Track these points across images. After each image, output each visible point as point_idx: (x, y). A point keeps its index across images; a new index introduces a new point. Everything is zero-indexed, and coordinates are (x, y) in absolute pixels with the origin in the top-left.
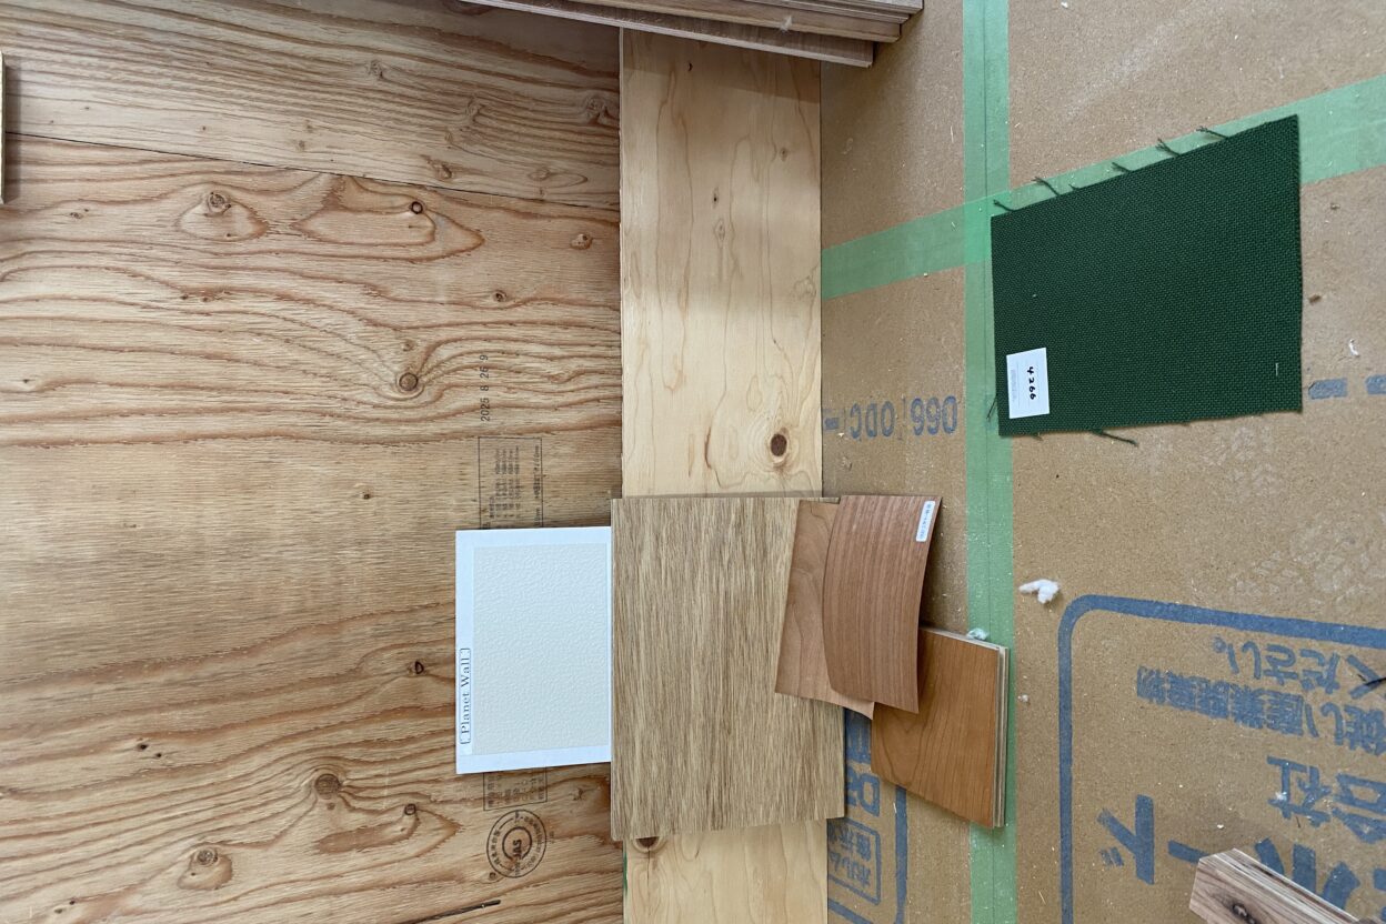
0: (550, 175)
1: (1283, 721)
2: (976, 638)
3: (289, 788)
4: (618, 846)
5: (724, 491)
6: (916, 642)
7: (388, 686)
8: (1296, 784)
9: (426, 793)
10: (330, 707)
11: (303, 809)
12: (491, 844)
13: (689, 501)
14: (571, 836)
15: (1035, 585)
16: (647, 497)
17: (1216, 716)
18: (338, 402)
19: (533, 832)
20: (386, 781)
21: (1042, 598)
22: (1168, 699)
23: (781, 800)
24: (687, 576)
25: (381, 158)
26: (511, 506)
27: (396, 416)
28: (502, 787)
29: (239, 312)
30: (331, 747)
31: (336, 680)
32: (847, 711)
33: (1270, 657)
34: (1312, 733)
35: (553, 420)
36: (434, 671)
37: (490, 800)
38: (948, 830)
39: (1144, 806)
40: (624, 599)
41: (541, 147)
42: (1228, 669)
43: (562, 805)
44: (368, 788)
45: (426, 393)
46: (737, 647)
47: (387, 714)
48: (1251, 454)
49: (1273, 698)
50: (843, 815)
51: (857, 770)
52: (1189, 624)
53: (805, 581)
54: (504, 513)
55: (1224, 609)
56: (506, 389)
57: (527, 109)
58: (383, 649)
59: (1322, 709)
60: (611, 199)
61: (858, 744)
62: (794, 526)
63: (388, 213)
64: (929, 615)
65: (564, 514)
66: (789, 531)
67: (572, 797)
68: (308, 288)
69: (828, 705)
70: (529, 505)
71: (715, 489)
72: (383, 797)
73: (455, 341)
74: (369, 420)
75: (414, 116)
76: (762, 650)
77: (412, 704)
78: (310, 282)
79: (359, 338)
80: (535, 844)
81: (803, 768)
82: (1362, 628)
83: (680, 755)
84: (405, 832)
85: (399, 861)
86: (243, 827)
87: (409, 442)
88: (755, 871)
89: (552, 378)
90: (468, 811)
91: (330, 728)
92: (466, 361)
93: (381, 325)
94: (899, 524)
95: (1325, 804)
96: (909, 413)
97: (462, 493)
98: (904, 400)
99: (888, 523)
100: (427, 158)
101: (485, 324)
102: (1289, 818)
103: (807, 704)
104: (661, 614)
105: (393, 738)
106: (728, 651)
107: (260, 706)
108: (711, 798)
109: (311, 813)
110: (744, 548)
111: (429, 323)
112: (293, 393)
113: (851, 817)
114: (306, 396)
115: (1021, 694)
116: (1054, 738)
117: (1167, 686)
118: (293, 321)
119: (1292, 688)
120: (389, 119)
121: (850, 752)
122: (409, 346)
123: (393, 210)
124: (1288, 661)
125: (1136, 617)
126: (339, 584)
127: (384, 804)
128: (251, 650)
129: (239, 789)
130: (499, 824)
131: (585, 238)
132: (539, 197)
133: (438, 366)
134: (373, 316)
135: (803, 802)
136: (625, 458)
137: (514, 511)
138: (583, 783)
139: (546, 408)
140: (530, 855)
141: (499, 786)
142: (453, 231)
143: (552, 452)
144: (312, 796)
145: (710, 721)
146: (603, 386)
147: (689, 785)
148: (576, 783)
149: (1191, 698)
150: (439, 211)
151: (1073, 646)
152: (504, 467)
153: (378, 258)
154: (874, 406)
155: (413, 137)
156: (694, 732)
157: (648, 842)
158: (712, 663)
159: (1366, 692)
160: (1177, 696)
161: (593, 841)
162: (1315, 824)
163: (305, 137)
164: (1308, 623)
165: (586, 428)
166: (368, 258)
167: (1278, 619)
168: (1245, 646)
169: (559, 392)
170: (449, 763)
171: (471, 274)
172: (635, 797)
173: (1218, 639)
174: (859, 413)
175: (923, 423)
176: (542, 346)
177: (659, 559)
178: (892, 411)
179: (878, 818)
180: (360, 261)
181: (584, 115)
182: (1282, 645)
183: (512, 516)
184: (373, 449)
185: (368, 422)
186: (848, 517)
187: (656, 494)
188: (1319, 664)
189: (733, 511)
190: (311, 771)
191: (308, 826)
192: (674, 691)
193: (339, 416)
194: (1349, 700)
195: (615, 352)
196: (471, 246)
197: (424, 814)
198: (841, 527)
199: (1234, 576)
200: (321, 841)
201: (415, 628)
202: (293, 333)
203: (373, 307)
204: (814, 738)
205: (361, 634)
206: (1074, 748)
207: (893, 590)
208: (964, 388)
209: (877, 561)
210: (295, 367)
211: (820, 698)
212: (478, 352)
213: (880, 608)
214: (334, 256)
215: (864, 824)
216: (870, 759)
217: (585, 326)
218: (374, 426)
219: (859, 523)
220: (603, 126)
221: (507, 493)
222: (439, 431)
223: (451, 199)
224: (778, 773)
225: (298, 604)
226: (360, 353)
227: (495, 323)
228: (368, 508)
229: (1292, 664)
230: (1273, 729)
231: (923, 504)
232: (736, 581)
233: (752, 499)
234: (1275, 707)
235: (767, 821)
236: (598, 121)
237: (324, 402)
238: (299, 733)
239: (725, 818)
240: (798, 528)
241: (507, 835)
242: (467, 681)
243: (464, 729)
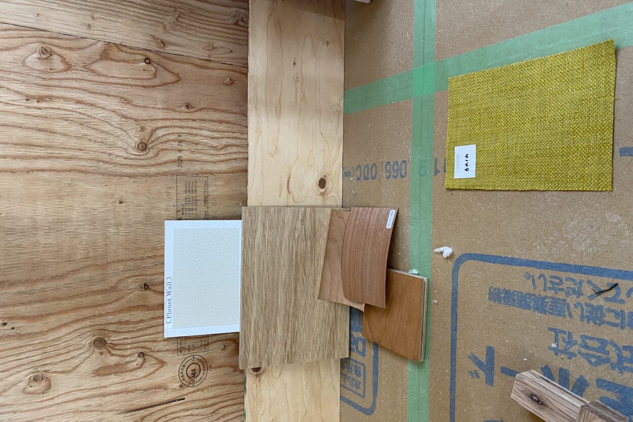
0: (214, 48)
1: (556, 311)
2: (413, 274)
3: (80, 344)
4: (242, 372)
5: (296, 205)
6: (385, 275)
7: (131, 295)
8: (561, 340)
9: (149, 347)
10: (101, 305)
11: (87, 355)
12: (181, 371)
13: (280, 209)
14: (220, 367)
15: (441, 249)
16: (259, 206)
17: (525, 309)
18: (107, 155)
19: (201, 365)
20: (129, 341)
21: (445, 255)
22: (503, 301)
23: (320, 350)
24: (278, 245)
25: (130, 35)
26: (193, 209)
27: (136, 163)
28: (186, 344)
29: (56, 109)
30: (101, 325)
31: (104, 292)
32: (351, 308)
33: (551, 281)
34: (570, 316)
35: (214, 168)
37: (180, 350)
38: (398, 363)
39: (490, 351)
40: (247, 255)
41: (210, 34)
42: (531, 287)
43: (215, 353)
44: (120, 344)
45: (151, 152)
46: (301, 278)
47: (130, 309)
50: (348, 357)
51: (355, 335)
52: (514, 266)
53: (334, 247)
54: (189, 212)
55: (530, 259)
56: (190, 152)
57: (203, 15)
58: (128, 277)
59: (575, 305)
60: (244, 62)
61: (356, 323)
62: (329, 222)
63: (133, 63)
64: (391, 263)
65: (218, 213)
66: (326, 224)
67: (221, 349)
68: (92, 98)
69: (343, 305)
70: (201, 209)
71: (292, 203)
72: (127, 349)
73: (165, 127)
74: (122, 165)
75: (147, 15)
76: (312, 280)
77: (143, 304)
78: (93, 95)
79: (118, 124)
80: (202, 371)
81: (330, 334)
82: (595, 267)
83: (273, 329)
84: (138, 366)
85: (135, 380)
86: (56, 363)
87: (142, 176)
88: (307, 383)
89: (213, 147)
90: (169, 355)
91: (101, 315)
92: (171, 137)
93: (129, 118)
94: (378, 220)
95: (575, 349)
96: (384, 168)
97: (168, 202)
98: (382, 162)
99: (373, 220)
100: (153, 37)
101: (180, 120)
102: (558, 356)
103: (333, 305)
104: (265, 262)
105: (132, 320)
106: (296, 280)
107: (65, 304)
108: (287, 349)
109: (91, 357)
110: (305, 231)
111: (153, 118)
112: (84, 150)
113: (352, 358)
114: (90, 152)
115: (434, 300)
116: (449, 320)
117: (503, 295)
118: (84, 114)
119: (561, 295)
120: (134, 16)
121: (352, 327)
122: (143, 129)
123: (135, 61)
124: (560, 283)
125: (489, 264)
126: (107, 245)
127: (128, 352)
128: (61, 277)
129: (55, 345)
130: (185, 362)
131: (231, 80)
132: (208, 58)
133: (157, 139)
134: (125, 113)
135: (330, 350)
136: (249, 187)
137: (194, 212)
138: (226, 342)
139: (211, 162)
140: (200, 376)
141: (185, 343)
142: (165, 73)
143: (214, 183)
144: (92, 348)
145: (287, 312)
146: (239, 152)
147: (276, 342)
148: (222, 342)
149: (514, 301)
150: (159, 63)
151: (459, 277)
152: (189, 190)
153: (128, 85)
154: (367, 165)
155: (146, 26)
156: (280, 318)
157: (257, 370)
158: (289, 285)
159: (596, 297)
160: (507, 300)
161: (231, 369)
162: (570, 358)
163: (91, 22)
164: (570, 265)
166: (123, 84)
167: (556, 264)
168: (540, 276)
169: (217, 155)
170: (161, 332)
171: (174, 95)
172: (251, 349)
173: (528, 273)
174: (361, 169)
175: (391, 173)
176: (209, 132)
177: (264, 236)
178: (376, 168)
179: (365, 358)
180: (118, 86)
181: (232, 20)
182: (557, 275)
183: (193, 214)
184: (124, 179)
185: (122, 166)
186: (354, 218)
187: (264, 205)
188: (574, 284)
189: (300, 213)
190: (91, 336)
191: (90, 362)
192: (271, 299)
193: (107, 162)
194: (587, 301)
195: (245, 136)
196: (174, 81)
197: (148, 357)
198: (351, 222)
199: (535, 244)
200: (97, 370)
201: (144, 267)
202: (84, 120)
203: (125, 109)
204: (336, 320)
205: (117, 270)
206: (458, 324)
207: (375, 251)
208: (411, 156)
209: (368, 238)
210: (85, 137)
211: (339, 302)
212: (177, 133)
213: (368, 259)
214: (105, 83)
215: (358, 361)
216: (362, 331)
217: (230, 123)
218: (125, 168)
219: (359, 220)
220: (241, 26)
221: (191, 203)
222: (157, 172)
223: (165, 57)
224: (319, 337)
225: (85, 254)
226: (118, 131)
227: (186, 119)
228: (121, 208)
229: (562, 285)
230: (552, 314)
231: (389, 212)
232: (301, 247)
233: (309, 208)
234: (553, 304)
235: (313, 359)
236: (238, 23)
237: (100, 155)
238: (85, 318)
239: (293, 358)
240: (331, 222)
241: (188, 367)
242: (170, 293)
243: (168, 316)
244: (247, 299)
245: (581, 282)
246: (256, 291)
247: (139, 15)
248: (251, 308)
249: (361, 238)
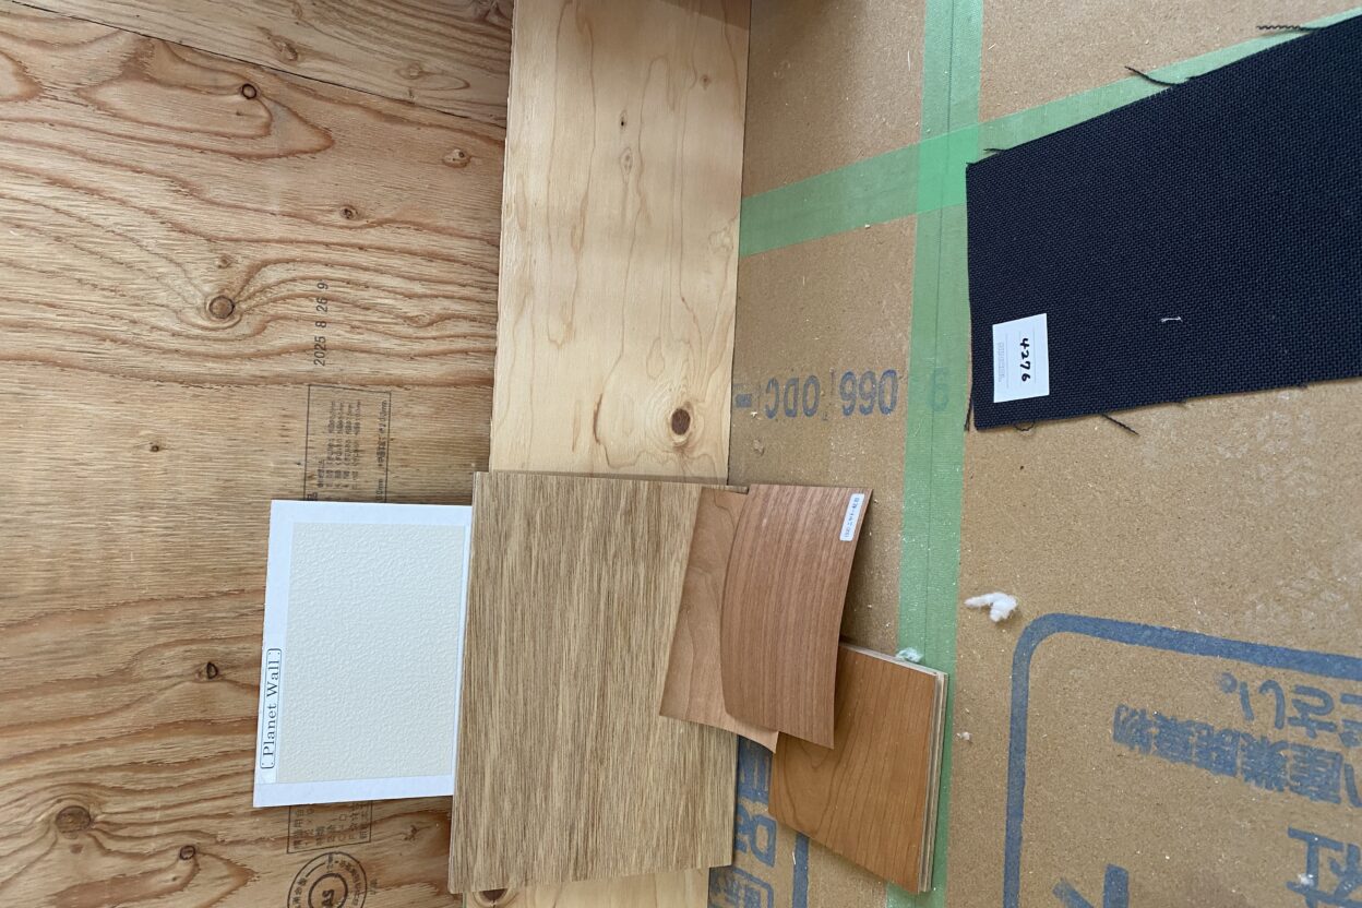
0: (422, 74)
1: (1313, 784)
2: (908, 660)
3: (18, 824)
4: (457, 899)
5: (613, 472)
6: (835, 661)
7: (168, 693)
8: (1328, 866)
9: (211, 831)
10: (84, 718)
11: (35, 852)
12: (293, 895)
13: (570, 481)
14: (399, 885)
15: (987, 599)
16: (519, 472)
17: (1219, 772)
18: (125, 324)
19: (350, 880)
20: (157, 816)
21: (995, 615)
22: (1155, 748)
23: (658, 845)
24: (563, 572)
25: (205, 23)
26: (346, 473)
27: (202, 349)
28: (310, 826)
30: (82, 771)
31: (96, 682)
32: (741, 739)
33: (1298, 701)
34: (1353, 801)
35: (407, 372)
36: (232, 675)
37: (296, 840)
38: (859, 889)
39: (1117, 880)
40: (482, 596)
41: (415, 40)
42: (1239, 714)
43: (389, 846)
44: (131, 823)
45: (243, 323)
46: (617, 660)
47: (163, 729)
48: (1283, 446)
49: (1299, 754)
50: (730, 864)
51: (751, 810)
52: (1186, 655)
53: (703, 583)
54: (337, 481)
55: (1236, 639)
56: (348, 328)
58: (166, 645)
60: (496, 112)
61: (754, 779)
62: (694, 518)
63: (209, 93)
64: (849, 635)
65: (413, 487)
66: (688, 523)
67: (404, 837)
68: (92, 174)
69: (721, 732)
70: (370, 474)
71: (602, 468)
72: (152, 836)
73: (288, 261)
74: (166, 351)
76: (647, 665)
77: (200, 716)
78: (96, 166)
79: (160, 245)
80: (351, 896)
81: (687, 806)
83: (540, 790)
84: (178, 882)
87: (217, 383)
89: (410, 320)
90: (266, 853)
91: (80, 746)
92: (300, 288)
93: (190, 232)
94: (819, 520)
96: (838, 389)
97: (281, 453)
98: (832, 374)
99: (806, 518)
100: (267, 32)
101: (327, 245)
103: (696, 729)
104: (527, 616)
105: (170, 760)
106: (606, 663)
108: (574, 842)
109: (47, 858)
110: (633, 540)
111: (255, 237)
112: (61, 307)
113: (739, 866)
114: (79, 313)
115: (962, 731)
116: (1001, 786)
117: (1154, 730)
118: (69, 214)
119: (1327, 742)
121: (743, 788)
122: (226, 263)
123: (217, 89)
124: (1323, 708)
125: (1117, 644)
126: (110, 558)
127: (152, 846)
130: (306, 871)
131: (462, 155)
132: (408, 98)
133: (263, 290)
134: (181, 219)
135: (685, 847)
136: (494, 424)
137: (350, 481)
138: (418, 819)
139: (399, 355)
141: (310, 820)
142: (294, 124)
143: (406, 410)
144: (51, 835)
145: (579, 747)
146: (473, 335)
147: (548, 825)
148: (408, 819)
149: (1186, 748)
150: (277, 99)
151: (1031, 675)
152: (341, 425)
153: (193, 148)
154: (795, 381)
155: (250, 3)
156: (559, 762)
157: (494, 895)
160: (1168, 745)
161: (427, 890)
164: (1354, 661)
165: (449, 385)
166: (178, 145)
168: (1264, 685)
169: (417, 338)
170: (246, 792)
171: (315, 182)
172: (481, 843)
173: (1228, 675)
174: (777, 389)
175: (854, 401)
176: (399, 279)
177: (529, 548)
178: (817, 386)
179: (773, 870)
180: (167, 148)
181: (471, 9)
182: (1316, 687)
183: (346, 486)
184: (168, 388)
185: (164, 353)
186: (757, 510)
187: (530, 469)
189: (623, 495)
190: (52, 802)
191: (43, 873)
192: (538, 712)
193: (124, 342)
195: (490, 296)
196: (318, 148)
197: (206, 859)
198: (748, 522)
199: (1252, 597)
200: (60, 895)
201: (210, 620)
202: (69, 230)
203: (179, 207)
204: (702, 772)
205: (136, 624)
206: (1027, 800)
207: (810, 595)
208: (908, 360)
209: (792, 562)
210: (67, 274)
211: (713, 724)
212: (315, 279)
213: (792, 619)
214: (132, 138)
215: (756, 876)
216: (767, 799)
217: (454, 261)
218: (171, 359)
219: (770, 517)
220: (493, 25)
221: (342, 457)
222: (258, 373)
223: (294, 86)
224: (657, 811)
225: (49, 581)
226: (159, 264)
227: (342, 245)
228: (156, 463)
229: (1329, 712)
230: (1299, 793)
231: (849, 498)
232: (621, 581)
233: (647, 483)
234: (1301, 765)
235: (641, 869)
236: (488, 18)
237: (105, 322)
238: (37, 752)
239: (590, 865)
240: (698, 520)
241: (315, 884)
242: (275, 689)
243: (266, 751)
244: (475, 711)
246: (501, 690)
248: (486, 735)
249: (775, 564)
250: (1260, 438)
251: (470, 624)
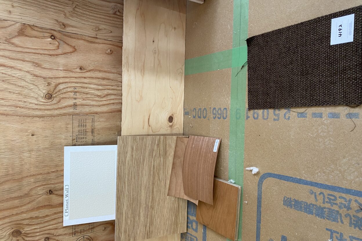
0: (99, 30)
1: (332, 218)
2: (231, 183)
3: (2, 235)
5: (154, 134)
6: (213, 183)
7: (39, 199)
8: (335, 237)
9: (52, 233)
10: (17, 207)
13: (143, 137)
15: (251, 168)
16: (129, 136)
17: (309, 214)
18: (22, 103)
20: (38, 230)
21: (253, 172)
22: (293, 207)
23: (168, 228)
24: (142, 161)
25: (40, 19)
26: (83, 138)
27: (44, 108)
31: (20, 197)
32: (188, 201)
33: (329, 197)
34: (341, 222)
35: (99, 110)
36: (56, 193)
37: (74, 233)
38: (220, 239)
39: (284, 239)
40: (121, 169)
41: (97, 20)
42: (314, 200)
43: (99, 233)
44: (31, 233)
45: (54, 100)
46: (156, 183)
47: (38, 208)
48: (325, 134)
49: (329, 210)
50: (186, 232)
51: (191, 218)
52: (301, 185)
53: (178, 161)
54: (81, 140)
55: (314, 181)
56: (82, 99)
57: (92, 7)
58: (38, 186)
59: (345, 215)
60: (120, 39)
61: (192, 210)
62: (175, 145)
63: (42, 38)
64: (216, 176)
65: (101, 140)
66: (173, 146)
67: (102, 230)
68: (11, 63)
69: (183, 199)
70: (89, 138)
71: (151, 133)
72: (37, 236)
73: (65, 83)
75: (53, 6)
76: (164, 183)
77: (48, 204)
78: (12, 60)
79: (31, 81)
81: (175, 218)
82: (360, 192)
83: (137, 217)
87: (48, 117)
89: (99, 96)
90: (67, 237)
91: (17, 214)
92: (69, 90)
93: (39, 77)
94: (208, 146)
96: (212, 112)
97: (66, 134)
98: (210, 108)
99: (204, 145)
100: (57, 21)
101: (76, 78)
103: (177, 199)
104: (133, 173)
105: (41, 216)
106: (153, 184)
108: (147, 229)
110: (160, 151)
111: (56, 77)
112: (5, 99)
113: (188, 232)
114: (10, 100)
115: (245, 201)
116: (255, 215)
117: (293, 203)
118: (6, 74)
119: (335, 208)
121: (189, 213)
122: (49, 84)
123: (44, 37)
124: (335, 199)
125: (284, 181)
126: (22, 165)
127: (38, 238)
130: (78, 240)
131: (111, 51)
132: (96, 36)
133: (59, 91)
134: (36, 73)
135: (175, 228)
136: (122, 123)
137: (84, 140)
138: (106, 225)
139: (96, 106)
141: (78, 228)
142: (65, 46)
143: (98, 120)
144: (11, 237)
145: (147, 206)
146: (115, 99)
147: (140, 225)
148: (103, 225)
149: (301, 208)
150: (61, 39)
151: (262, 188)
152: (81, 125)
153: (38, 54)
154: (200, 109)
155: (52, 13)
156: (142, 209)
158: (149, 188)
159: (361, 211)
160: (297, 207)
163: (11, 9)
164: (342, 188)
166: (35, 53)
167: (332, 186)
168: (320, 193)
169: (101, 101)
170: (61, 222)
171: (72, 61)
172: (123, 232)
173: (311, 190)
174: (196, 111)
175: (216, 115)
176: (95, 85)
177: (132, 156)
178: (206, 111)
179: (197, 233)
180: (31, 54)
181: (112, 10)
182: (333, 194)
183: (84, 141)
184: (35, 119)
185: (34, 109)
186: (191, 142)
187: (132, 134)
188: (345, 201)
189: (157, 140)
190: (10, 229)
192: (136, 197)
193: (23, 108)
194: (355, 213)
195: (120, 88)
196: (72, 51)
197: (52, 240)
198: (189, 146)
199: (317, 171)
201: (49, 179)
202: (6, 78)
204: (179, 209)
205: (30, 182)
206: (262, 219)
207: (206, 166)
208: (230, 106)
209: (201, 157)
210: (6, 90)
211: (181, 197)
212: (73, 87)
213: (201, 171)
214: (22, 52)
215: (193, 235)
216: (195, 216)
217: (109, 80)
218: (36, 111)
219: (195, 145)
220: (118, 15)
221: (82, 134)
222: (59, 113)
223: (65, 35)
224: (167, 220)
225: (6, 172)
226: (31, 86)
227: (80, 77)
228: (33, 139)
229: (336, 201)
230: (328, 220)
231: (215, 140)
232: (157, 162)
233: (163, 136)
234: (329, 213)
235: (164, 235)
236: (116, 13)
237: (17, 102)
238: (6, 217)
239: (151, 235)
240: (176, 145)
242: (68, 196)
243: (66, 212)
244: (120, 198)
245: (350, 201)
246: (126, 192)
247: (47, 5)
248: (123, 204)
249: (196, 157)
250: (319, 132)
251: (118, 176)
